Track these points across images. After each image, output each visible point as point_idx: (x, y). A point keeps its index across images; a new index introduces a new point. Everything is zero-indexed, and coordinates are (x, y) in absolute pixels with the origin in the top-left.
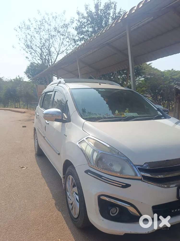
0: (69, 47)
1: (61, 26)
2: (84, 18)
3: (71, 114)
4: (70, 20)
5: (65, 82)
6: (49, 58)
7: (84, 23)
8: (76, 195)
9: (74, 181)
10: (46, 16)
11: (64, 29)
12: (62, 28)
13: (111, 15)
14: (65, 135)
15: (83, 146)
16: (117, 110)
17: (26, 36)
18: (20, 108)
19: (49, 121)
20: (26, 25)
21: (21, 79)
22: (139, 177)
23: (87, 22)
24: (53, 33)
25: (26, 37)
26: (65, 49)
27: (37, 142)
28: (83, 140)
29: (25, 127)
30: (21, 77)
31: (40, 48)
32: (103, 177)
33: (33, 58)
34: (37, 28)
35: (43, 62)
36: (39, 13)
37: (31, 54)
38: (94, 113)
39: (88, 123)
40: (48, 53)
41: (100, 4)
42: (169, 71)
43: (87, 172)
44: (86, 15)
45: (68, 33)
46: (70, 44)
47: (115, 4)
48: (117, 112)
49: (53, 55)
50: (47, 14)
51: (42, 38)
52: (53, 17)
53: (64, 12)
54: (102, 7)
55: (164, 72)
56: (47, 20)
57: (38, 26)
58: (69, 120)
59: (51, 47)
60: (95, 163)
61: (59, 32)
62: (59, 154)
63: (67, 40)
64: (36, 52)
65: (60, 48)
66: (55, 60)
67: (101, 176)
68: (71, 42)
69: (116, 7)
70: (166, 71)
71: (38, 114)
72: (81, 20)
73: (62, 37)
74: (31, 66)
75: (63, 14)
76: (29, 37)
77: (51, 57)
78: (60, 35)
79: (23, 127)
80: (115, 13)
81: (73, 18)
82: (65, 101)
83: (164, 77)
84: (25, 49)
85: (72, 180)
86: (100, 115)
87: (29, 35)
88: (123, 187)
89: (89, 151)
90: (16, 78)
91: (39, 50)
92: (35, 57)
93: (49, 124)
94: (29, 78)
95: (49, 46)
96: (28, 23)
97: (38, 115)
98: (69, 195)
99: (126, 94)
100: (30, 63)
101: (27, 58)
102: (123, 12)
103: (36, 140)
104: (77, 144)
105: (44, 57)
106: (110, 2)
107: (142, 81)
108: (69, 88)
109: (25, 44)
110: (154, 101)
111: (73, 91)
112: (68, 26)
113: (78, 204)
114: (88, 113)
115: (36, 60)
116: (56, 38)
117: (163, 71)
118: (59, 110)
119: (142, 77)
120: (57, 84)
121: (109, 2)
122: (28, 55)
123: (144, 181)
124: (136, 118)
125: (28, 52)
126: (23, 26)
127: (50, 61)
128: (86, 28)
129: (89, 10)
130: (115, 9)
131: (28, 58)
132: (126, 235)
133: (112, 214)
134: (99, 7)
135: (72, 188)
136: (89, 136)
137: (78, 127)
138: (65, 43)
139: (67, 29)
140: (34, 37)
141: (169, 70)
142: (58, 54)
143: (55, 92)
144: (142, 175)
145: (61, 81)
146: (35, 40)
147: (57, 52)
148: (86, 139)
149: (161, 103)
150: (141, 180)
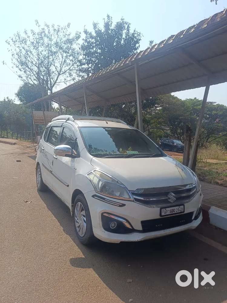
0: (73, 66)
1: (63, 41)
2: (92, 37)
3: (80, 150)
4: (75, 35)
5: (74, 119)
6: (47, 79)
7: (93, 43)
8: (84, 217)
9: (82, 206)
10: (46, 28)
11: (68, 45)
12: (65, 43)
13: (124, 36)
14: (74, 168)
15: (91, 177)
16: (122, 148)
17: (21, 50)
18: (7, 138)
19: (58, 156)
20: (21, 38)
21: (10, 101)
22: (132, 199)
23: (95, 43)
24: (54, 49)
25: (19, 51)
26: (68, 69)
27: (41, 177)
28: (91, 173)
29: (20, 161)
30: (10, 99)
31: (37, 67)
32: (105, 199)
33: (27, 77)
34: (35, 42)
35: (40, 82)
36: (37, 24)
37: (25, 72)
38: (100, 149)
39: (95, 158)
40: (47, 73)
41: (111, 24)
42: (191, 100)
43: (93, 196)
44: (94, 34)
45: (72, 50)
46: (74, 64)
47: (129, 25)
48: (121, 150)
49: (53, 75)
50: (48, 26)
51: (40, 54)
52: (55, 30)
53: (69, 25)
54: (113, 27)
55: (184, 101)
56: (47, 32)
57: (35, 40)
58: (78, 156)
59: (51, 66)
60: (100, 189)
61: (61, 48)
62: (68, 186)
63: (71, 58)
64: (32, 71)
65: (61, 67)
66: (55, 81)
67: (104, 199)
68: (76, 60)
69: (130, 28)
70: (187, 99)
71: (43, 148)
72: (88, 40)
73: (65, 55)
74: (24, 86)
75: (67, 27)
76: (24, 52)
77: (51, 77)
78: (63, 52)
79: (17, 161)
80: (127, 34)
81: (79, 33)
82: (75, 138)
83: (185, 107)
84: (18, 66)
85: (81, 205)
86: (106, 151)
87: (25, 50)
88: (120, 206)
89: (96, 180)
90: (5, 99)
91: (36, 69)
92: (30, 77)
93: (58, 158)
94: (21, 101)
95: (48, 64)
96: (23, 35)
97: (43, 150)
98: (77, 219)
99: (130, 133)
100: (23, 83)
101: (20, 76)
102: (137, 35)
103: (40, 174)
104: (86, 175)
105: (42, 77)
106: (123, 22)
107: (159, 110)
108: (78, 126)
109: (19, 60)
110: (173, 135)
111: (82, 129)
112: (72, 41)
113: (85, 225)
114: (95, 148)
115: (31, 80)
116: (57, 55)
117: (185, 99)
118: (69, 147)
119: (159, 106)
120: (65, 120)
121: (121, 22)
122: (22, 73)
123: (135, 202)
124: (136, 156)
125: (22, 69)
126: (17, 38)
127: (49, 82)
128: (95, 49)
129: (98, 28)
130: (128, 30)
131: (22, 78)
132: (122, 243)
133: (112, 227)
134: (110, 27)
135: (80, 212)
136: (96, 169)
137: (87, 162)
138: (68, 61)
139: (71, 45)
140: (31, 52)
141: (191, 98)
142: (59, 74)
143: (64, 128)
144: (134, 198)
145: (70, 118)
146: (31, 56)
147: (58, 71)
148: (94, 171)
149: (181, 138)
150: (133, 201)
